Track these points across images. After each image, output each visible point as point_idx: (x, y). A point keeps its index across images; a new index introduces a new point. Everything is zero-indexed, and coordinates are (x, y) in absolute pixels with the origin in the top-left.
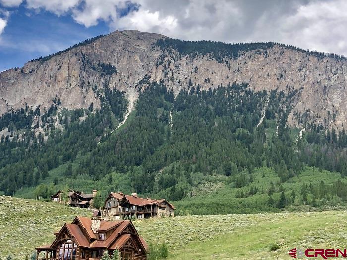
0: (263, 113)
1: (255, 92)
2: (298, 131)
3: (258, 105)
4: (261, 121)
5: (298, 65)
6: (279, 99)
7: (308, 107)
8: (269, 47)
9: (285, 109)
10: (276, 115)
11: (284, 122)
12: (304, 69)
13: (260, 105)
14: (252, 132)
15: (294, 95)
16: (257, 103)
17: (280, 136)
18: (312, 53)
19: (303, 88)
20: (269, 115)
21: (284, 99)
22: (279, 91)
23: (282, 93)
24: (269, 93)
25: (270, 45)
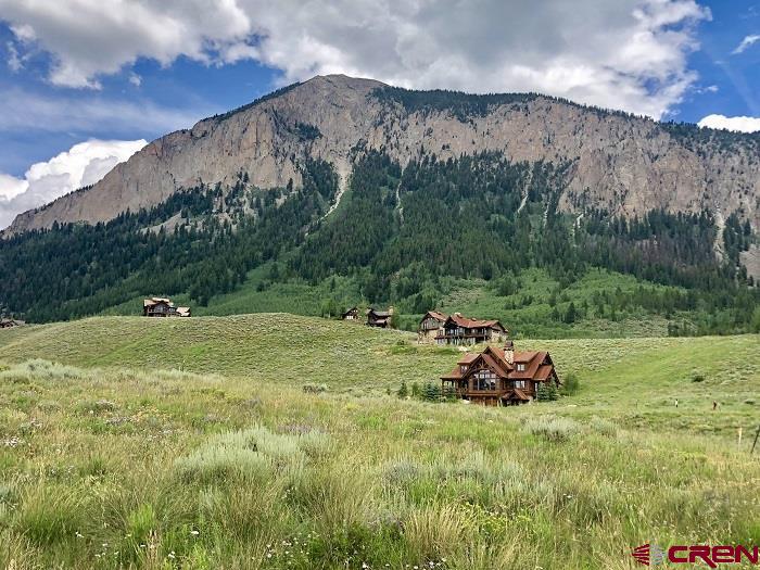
0: (526, 192)
1: (513, 163)
2: (574, 217)
3: (517, 182)
4: (523, 204)
5: (571, 126)
6: (546, 173)
7: (587, 184)
8: (530, 100)
9: (555, 188)
10: (543, 195)
11: (554, 206)
12: (580, 132)
13: (520, 182)
14: (512, 221)
15: (567, 168)
16: (516, 178)
17: (550, 225)
18: (591, 109)
19: (579, 158)
20: (533, 196)
21: (553, 174)
22: (545, 162)
23: (550, 165)
24: (532, 165)
25: (532, 97)
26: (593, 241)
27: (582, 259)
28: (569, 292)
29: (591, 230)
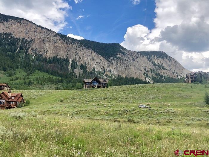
0: (19, 47)
1: (15, 37)
2: (32, 56)
3: (16, 43)
4: (18, 50)
5: (33, 29)
6: (25, 42)
7: (37, 47)
9: (28, 47)
10: (24, 48)
11: (27, 52)
12: (36, 32)
13: (17, 43)
14: (14, 54)
15: (31, 41)
17: (25, 57)
18: (39, 26)
19: (35, 39)
20: (21, 48)
21: (27, 42)
22: (25, 39)
23: (27, 40)
24: (21, 39)
25: (23, 19)
26: (37, 63)
27: (34, 67)
28: (29, 77)
29: (37, 60)
